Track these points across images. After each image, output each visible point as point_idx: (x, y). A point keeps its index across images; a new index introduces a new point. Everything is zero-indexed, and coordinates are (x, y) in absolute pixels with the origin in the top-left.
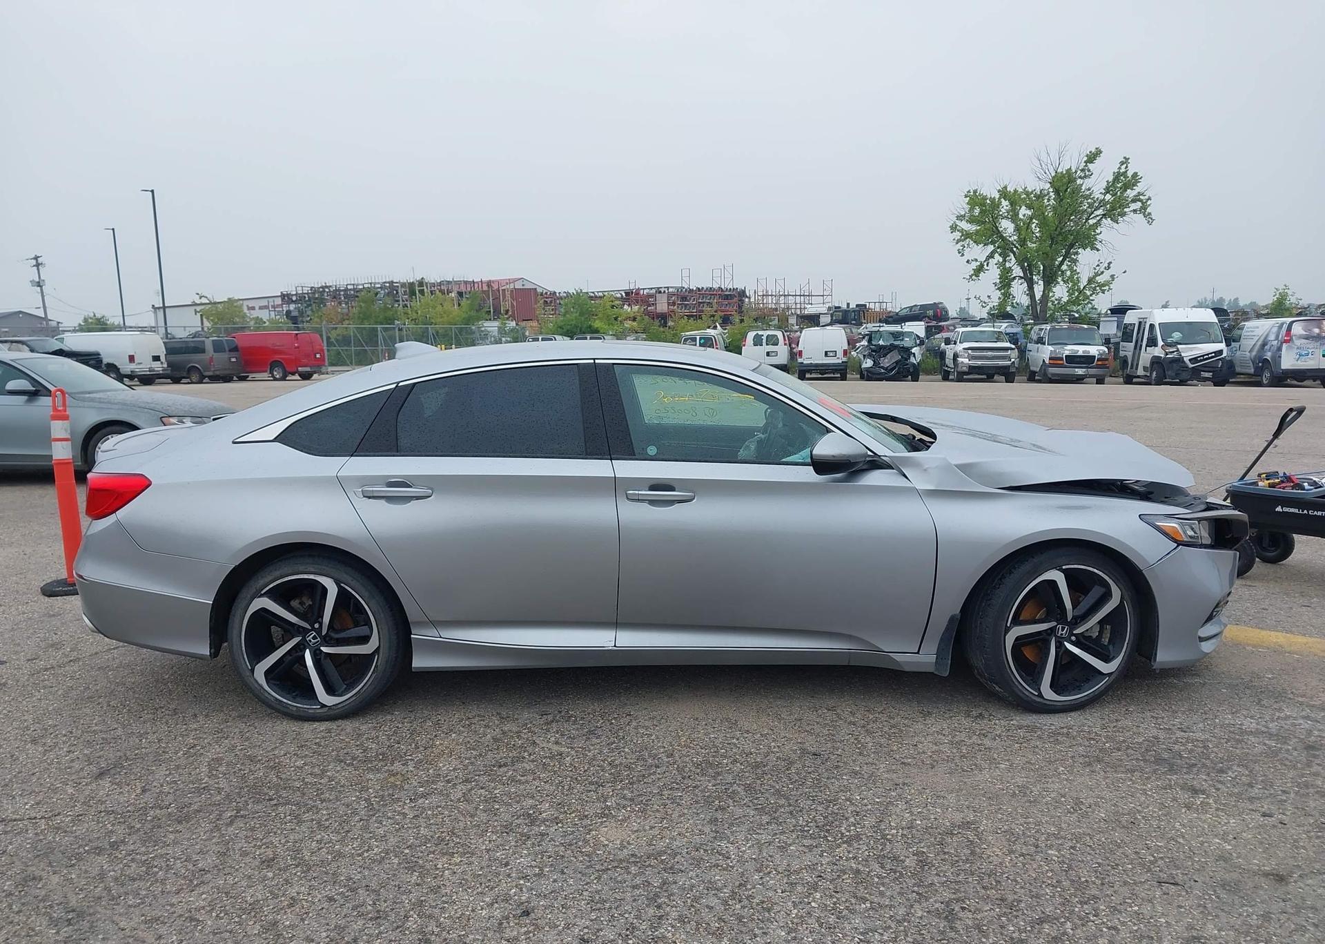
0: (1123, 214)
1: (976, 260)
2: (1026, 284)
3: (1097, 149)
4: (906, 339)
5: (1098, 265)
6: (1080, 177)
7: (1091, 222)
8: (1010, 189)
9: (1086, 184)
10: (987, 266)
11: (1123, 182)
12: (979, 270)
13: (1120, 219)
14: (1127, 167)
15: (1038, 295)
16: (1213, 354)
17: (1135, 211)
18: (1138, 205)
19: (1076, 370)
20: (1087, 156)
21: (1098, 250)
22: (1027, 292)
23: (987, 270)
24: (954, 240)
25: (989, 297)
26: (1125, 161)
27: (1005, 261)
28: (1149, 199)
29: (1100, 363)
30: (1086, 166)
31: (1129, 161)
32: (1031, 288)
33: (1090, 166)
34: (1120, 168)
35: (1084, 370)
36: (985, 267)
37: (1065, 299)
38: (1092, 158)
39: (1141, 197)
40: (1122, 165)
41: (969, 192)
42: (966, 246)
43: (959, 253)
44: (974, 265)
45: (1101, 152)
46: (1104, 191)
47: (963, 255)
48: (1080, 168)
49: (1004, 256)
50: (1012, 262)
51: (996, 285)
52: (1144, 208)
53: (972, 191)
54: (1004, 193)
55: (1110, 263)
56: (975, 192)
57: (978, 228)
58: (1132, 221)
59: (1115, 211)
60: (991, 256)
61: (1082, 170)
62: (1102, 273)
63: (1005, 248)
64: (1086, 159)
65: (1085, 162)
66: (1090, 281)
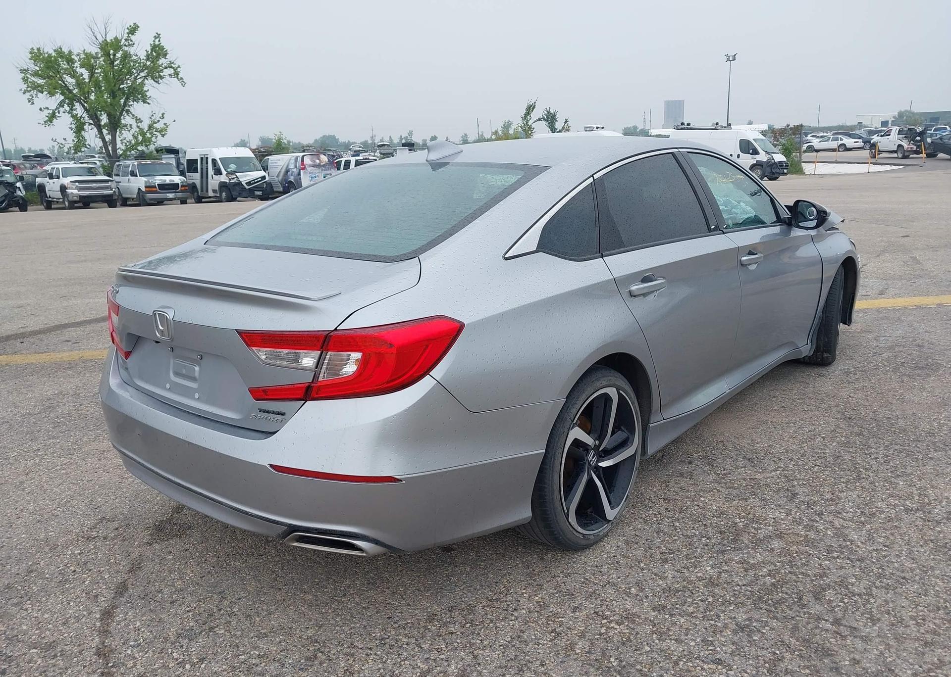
0: (162, 78)
1: (48, 108)
2: (95, 129)
3: (134, 24)
4: (6, 176)
5: (153, 116)
6: (125, 45)
7: (139, 81)
8: (65, 50)
9: (132, 50)
10: (59, 113)
11: (158, 51)
12: (52, 117)
13: (160, 81)
14: (159, 41)
15: (108, 138)
16: (260, 179)
17: (170, 75)
18: (171, 71)
19: (168, 194)
20: (128, 29)
21: (149, 104)
22: (99, 136)
23: (59, 117)
24: (21, 90)
25: (65, 139)
26: (158, 36)
27: (72, 109)
28: (179, 67)
29: (183, 188)
30: (129, 37)
31: (160, 36)
32: (100, 132)
33: (132, 37)
34: (154, 41)
35: (173, 194)
36: (57, 114)
37: (133, 142)
38: (133, 30)
39: (172, 65)
40: (156, 38)
41: (32, 49)
42: (34, 96)
43: (29, 102)
44: (46, 112)
45: (138, 27)
46: (145, 58)
47: (33, 103)
48: (124, 38)
49: (71, 105)
50: (79, 110)
51: (72, 130)
52: (176, 74)
53: (35, 48)
54: (59, 52)
55: (163, 114)
56: (39, 49)
57: (44, 81)
58: (169, 83)
59: (155, 73)
60: (61, 104)
61: (126, 40)
62: (159, 121)
63: (71, 99)
64: (127, 31)
65: (128, 34)
66: (150, 127)
